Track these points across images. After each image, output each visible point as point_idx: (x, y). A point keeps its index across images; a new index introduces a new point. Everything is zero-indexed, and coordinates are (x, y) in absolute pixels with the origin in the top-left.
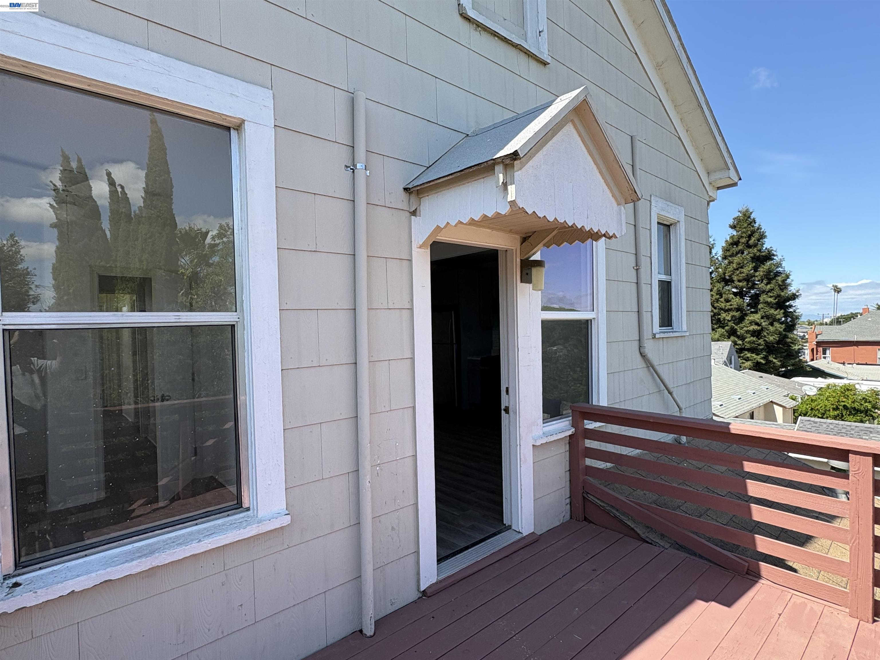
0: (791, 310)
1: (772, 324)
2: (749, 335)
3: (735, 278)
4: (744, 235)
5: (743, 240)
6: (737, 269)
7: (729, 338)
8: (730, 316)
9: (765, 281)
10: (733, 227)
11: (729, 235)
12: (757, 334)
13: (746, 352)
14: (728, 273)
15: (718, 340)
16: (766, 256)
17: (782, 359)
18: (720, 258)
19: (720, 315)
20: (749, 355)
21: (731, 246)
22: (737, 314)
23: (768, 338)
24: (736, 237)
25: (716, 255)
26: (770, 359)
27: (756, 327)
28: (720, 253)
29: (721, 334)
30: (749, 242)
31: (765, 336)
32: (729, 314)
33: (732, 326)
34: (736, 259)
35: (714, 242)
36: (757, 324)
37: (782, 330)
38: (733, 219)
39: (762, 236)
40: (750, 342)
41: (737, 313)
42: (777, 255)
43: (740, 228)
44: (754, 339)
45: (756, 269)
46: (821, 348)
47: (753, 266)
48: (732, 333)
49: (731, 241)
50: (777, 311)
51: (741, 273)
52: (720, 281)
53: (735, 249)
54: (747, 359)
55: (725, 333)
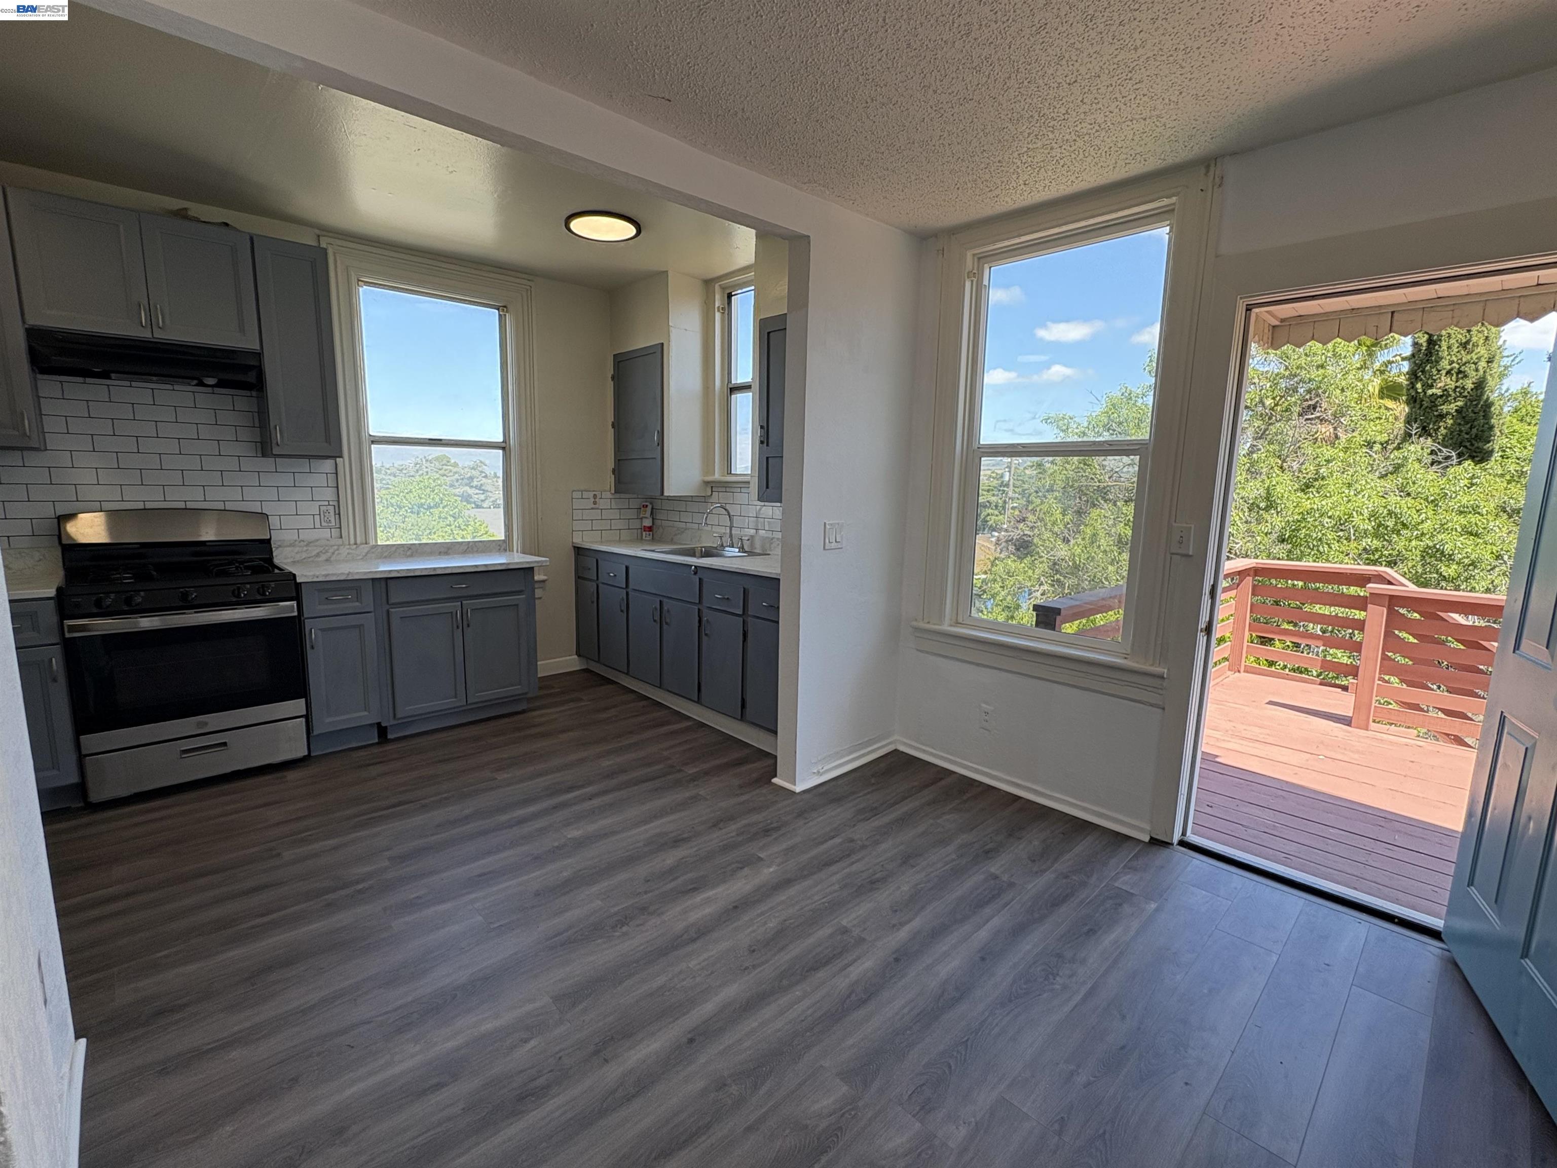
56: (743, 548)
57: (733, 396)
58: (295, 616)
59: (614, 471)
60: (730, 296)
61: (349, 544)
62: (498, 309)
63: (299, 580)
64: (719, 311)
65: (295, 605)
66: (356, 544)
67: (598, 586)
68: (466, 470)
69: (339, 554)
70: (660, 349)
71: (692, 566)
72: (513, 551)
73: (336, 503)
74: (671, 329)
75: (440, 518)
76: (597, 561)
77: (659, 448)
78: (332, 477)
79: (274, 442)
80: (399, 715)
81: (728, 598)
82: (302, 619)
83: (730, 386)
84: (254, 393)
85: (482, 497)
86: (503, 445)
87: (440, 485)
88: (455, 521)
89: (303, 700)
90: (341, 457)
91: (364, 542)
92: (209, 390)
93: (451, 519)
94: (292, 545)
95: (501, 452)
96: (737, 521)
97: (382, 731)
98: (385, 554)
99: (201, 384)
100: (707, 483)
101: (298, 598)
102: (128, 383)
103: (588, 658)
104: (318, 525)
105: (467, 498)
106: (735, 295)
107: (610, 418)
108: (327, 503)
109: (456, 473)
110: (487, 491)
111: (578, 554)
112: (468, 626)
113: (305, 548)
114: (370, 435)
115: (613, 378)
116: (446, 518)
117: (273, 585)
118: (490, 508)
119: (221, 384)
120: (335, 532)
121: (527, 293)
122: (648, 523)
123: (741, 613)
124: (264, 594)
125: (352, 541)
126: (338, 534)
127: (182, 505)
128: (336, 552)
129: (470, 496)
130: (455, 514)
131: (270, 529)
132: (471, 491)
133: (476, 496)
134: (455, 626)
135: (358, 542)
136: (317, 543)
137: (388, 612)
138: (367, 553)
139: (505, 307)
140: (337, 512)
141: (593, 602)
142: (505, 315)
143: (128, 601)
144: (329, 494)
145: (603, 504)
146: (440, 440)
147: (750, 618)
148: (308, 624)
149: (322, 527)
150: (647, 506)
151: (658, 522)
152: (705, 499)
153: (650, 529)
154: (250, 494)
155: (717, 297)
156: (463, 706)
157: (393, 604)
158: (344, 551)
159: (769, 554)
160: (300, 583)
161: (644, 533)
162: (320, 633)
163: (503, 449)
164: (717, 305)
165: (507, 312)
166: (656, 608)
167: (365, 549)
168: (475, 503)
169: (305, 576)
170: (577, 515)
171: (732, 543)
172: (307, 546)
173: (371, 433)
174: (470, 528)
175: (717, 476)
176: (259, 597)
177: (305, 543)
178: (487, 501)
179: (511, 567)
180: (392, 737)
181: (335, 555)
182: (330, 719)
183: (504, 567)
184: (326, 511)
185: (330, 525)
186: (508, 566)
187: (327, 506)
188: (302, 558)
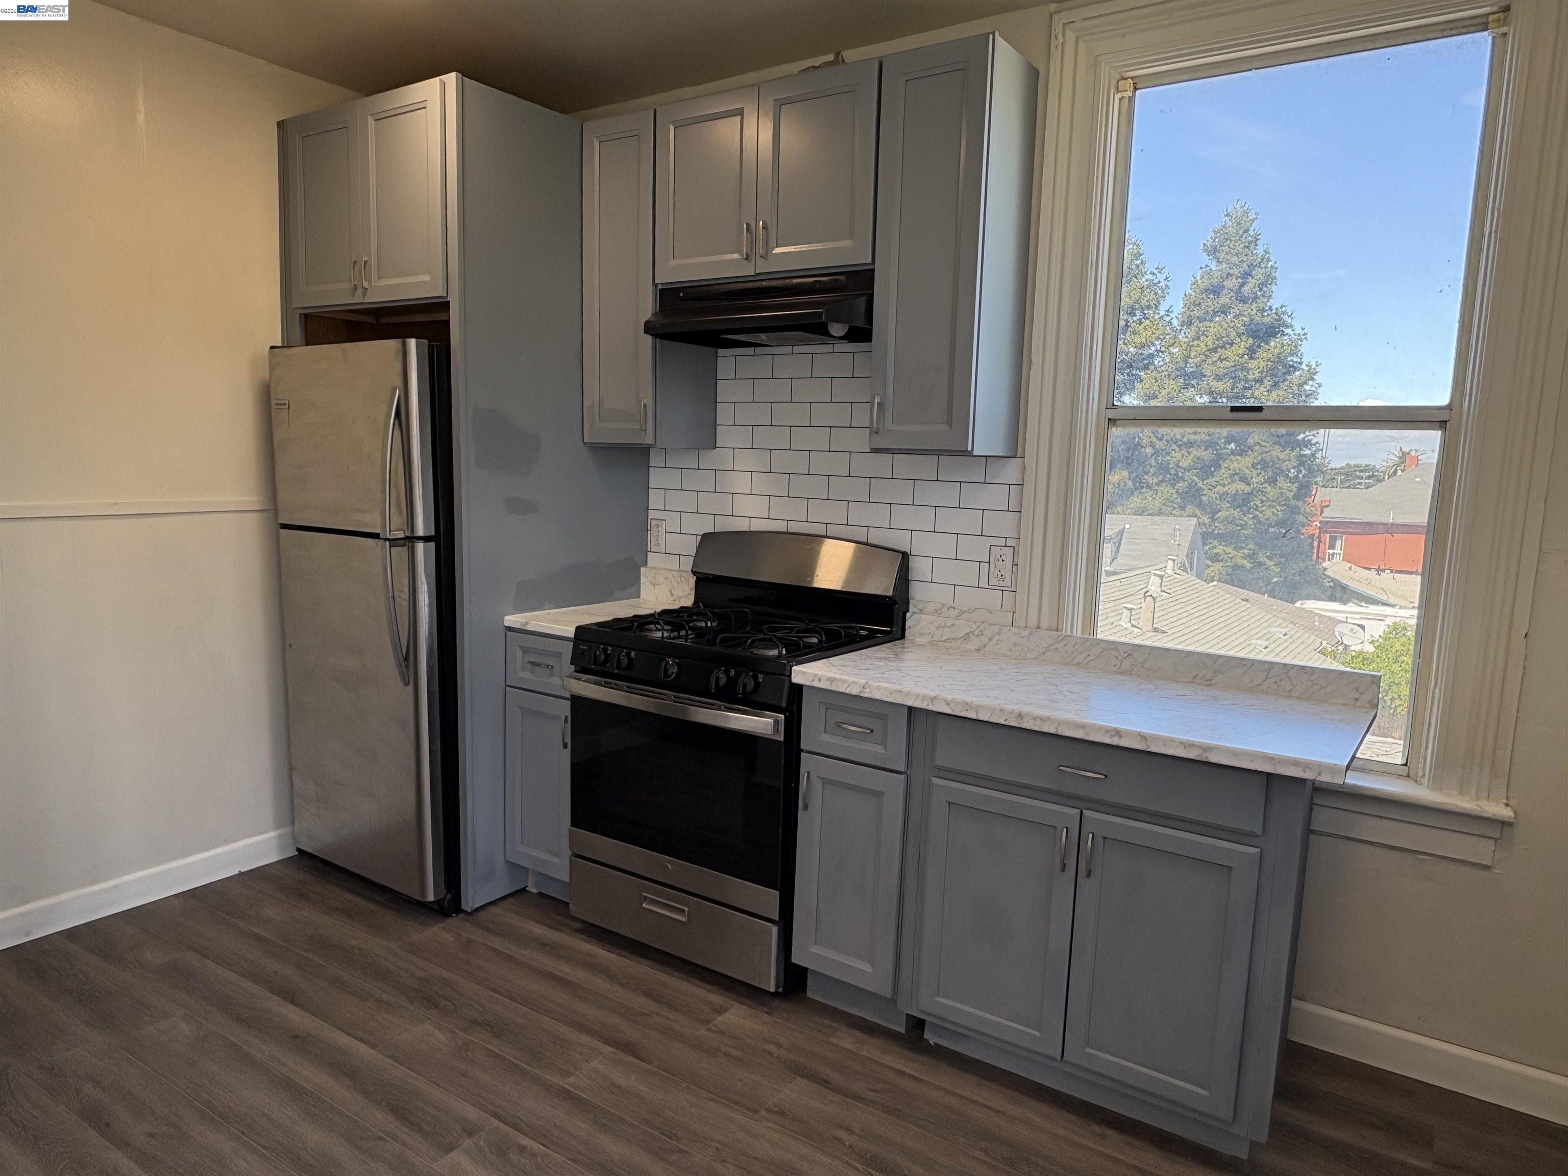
0: (1307, 452)
1: (1273, 481)
2: (1225, 505)
3: (1207, 369)
4: (1236, 271)
5: (1232, 283)
6: (1215, 350)
7: (1182, 508)
8: (1191, 457)
9: (1267, 382)
10: (1213, 252)
11: (1201, 268)
12: (1243, 502)
13: (1215, 543)
14: (1196, 357)
15: (1160, 513)
16: (1272, 327)
17: (1282, 560)
18: (1175, 322)
19: (1168, 454)
20: (1219, 549)
21: (1204, 296)
22: (1206, 455)
23: (1261, 513)
24: (1217, 274)
25: (1168, 315)
26: (1261, 559)
27: (1241, 487)
28: (1179, 308)
29: (1167, 499)
30: (1243, 289)
31: (1257, 508)
32: (1189, 453)
33: (1193, 481)
34: (1215, 327)
35: (1166, 282)
36: (1244, 480)
37: (1291, 495)
38: (1214, 231)
39: (1269, 279)
40: (1226, 520)
41: (1205, 453)
42: (1291, 326)
43: (1227, 253)
44: (1236, 513)
45: (1251, 352)
46: (1328, 535)
47: (1247, 346)
48: (1191, 496)
49: (1207, 283)
50: (1285, 453)
51: (1221, 360)
52: (1173, 375)
53: (1212, 304)
54: (1216, 558)
55: (1175, 496)
58: (780, 741)
61: (1025, 626)
66: (1036, 626)
73: (1015, 543)
78: (1015, 491)
82: (796, 749)
94: (937, 612)
98: (1080, 658)
104: (984, 584)
108: (1002, 542)
112: (1089, 875)
120: (1007, 598)
125: (1033, 622)
126: (1011, 603)
128: (996, 638)
131: (909, 581)
135: (1044, 625)
138: (1047, 649)
140: (1015, 561)
144: (1004, 524)
148: (806, 763)
156: (1056, 1059)
160: (799, 686)
179: (1214, 758)
180: (932, 1043)
181: (992, 643)
182: (816, 950)
183: (1192, 755)
184: (999, 557)
185: (1002, 584)
186: (1207, 754)
187: (1002, 548)
188: (943, 639)
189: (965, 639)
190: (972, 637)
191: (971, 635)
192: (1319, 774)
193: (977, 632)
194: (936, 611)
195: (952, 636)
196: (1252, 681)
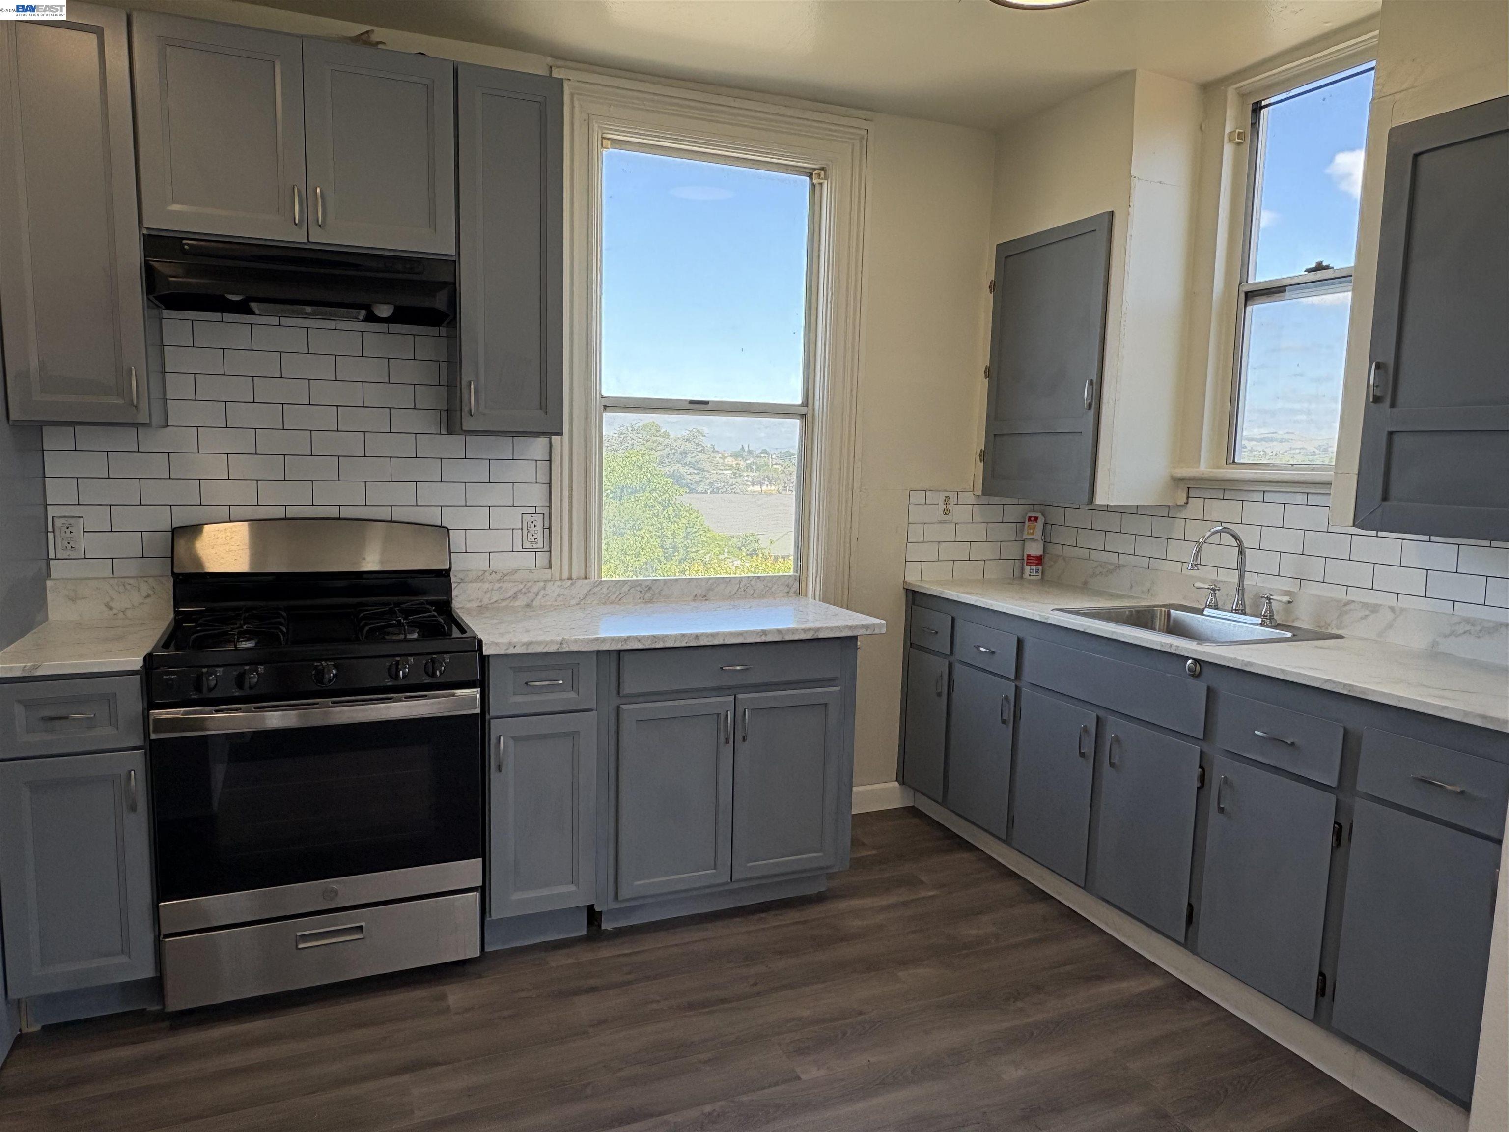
56: (1271, 618)
57: (1249, 308)
58: (477, 714)
59: (983, 455)
60: (1257, 108)
61: (561, 579)
62: (810, 176)
63: (486, 652)
64: (1230, 140)
65: (478, 696)
66: (570, 578)
67: (950, 666)
68: (679, 442)
69: (545, 595)
70: (1106, 224)
71: (1188, 658)
72: (806, 596)
73: (546, 511)
74: (1134, 182)
75: (646, 505)
76: (953, 619)
77: (1092, 413)
78: (543, 466)
79: (466, 409)
80: (624, 893)
81: (1293, 744)
82: (487, 717)
83: (1246, 288)
84: (443, 330)
85: (697, 478)
86: (804, 410)
87: (649, 462)
88: (663, 510)
89: (480, 859)
90: (560, 434)
91: (583, 576)
92: (383, 327)
93: (659, 507)
94: (480, 579)
95: (797, 422)
96: (1252, 560)
97: (593, 916)
98: (613, 597)
99: (371, 318)
100: (1177, 481)
101: (483, 684)
102: (275, 320)
103: (915, 790)
104: (518, 547)
105: (677, 478)
106: (1266, 106)
107: (983, 359)
108: (533, 510)
109: (667, 446)
110: (704, 470)
111: (913, 603)
112: (744, 739)
113: (497, 585)
114: (603, 397)
115: (993, 287)
116: (653, 506)
117: (447, 658)
118: (706, 492)
119: (401, 316)
120: (542, 558)
121: (861, 141)
122: (1035, 549)
123: (1334, 785)
124: (433, 675)
125: (565, 575)
126: (546, 562)
127: (333, 512)
128: (542, 592)
129: (681, 477)
130: (664, 500)
131: (450, 553)
132: (683, 470)
133: (690, 477)
134: (722, 740)
135: (574, 576)
136: (513, 577)
137: (618, 707)
138: (586, 595)
139: (822, 169)
140: (547, 525)
141: (939, 695)
142: (821, 184)
143: (240, 681)
144: (535, 495)
145: (960, 513)
146: (706, 403)
147: (1357, 799)
148: (496, 728)
149: (524, 549)
150: (1036, 519)
151: (1056, 550)
152: (1169, 512)
153: (1039, 560)
154: (427, 494)
155: (1231, 113)
156: (727, 883)
157: (627, 696)
158: (553, 590)
159: (1340, 637)
160: (488, 656)
161: (1027, 568)
162: (511, 743)
163: (803, 416)
164: (1228, 130)
165: (826, 178)
166: (1085, 730)
167: (582, 587)
168: (687, 485)
169: (497, 644)
170: (916, 532)
171: (1244, 604)
172: (499, 580)
173: (604, 394)
174: (684, 521)
175: (1204, 468)
176: (427, 680)
177: (498, 576)
178: (703, 483)
179: (822, 635)
180: (609, 929)
181: (540, 597)
182: (516, 896)
183: (809, 636)
184: (531, 524)
185: (535, 546)
186: (817, 633)
187: (533, 515)
188: (492, 601)
189: (514, 598)
190: (520, 596)
191: (519, 594)
192: (874, 630)
193: (524, 590)
194: (479, 577)
195: (502, 597)
196: (730, 592)
